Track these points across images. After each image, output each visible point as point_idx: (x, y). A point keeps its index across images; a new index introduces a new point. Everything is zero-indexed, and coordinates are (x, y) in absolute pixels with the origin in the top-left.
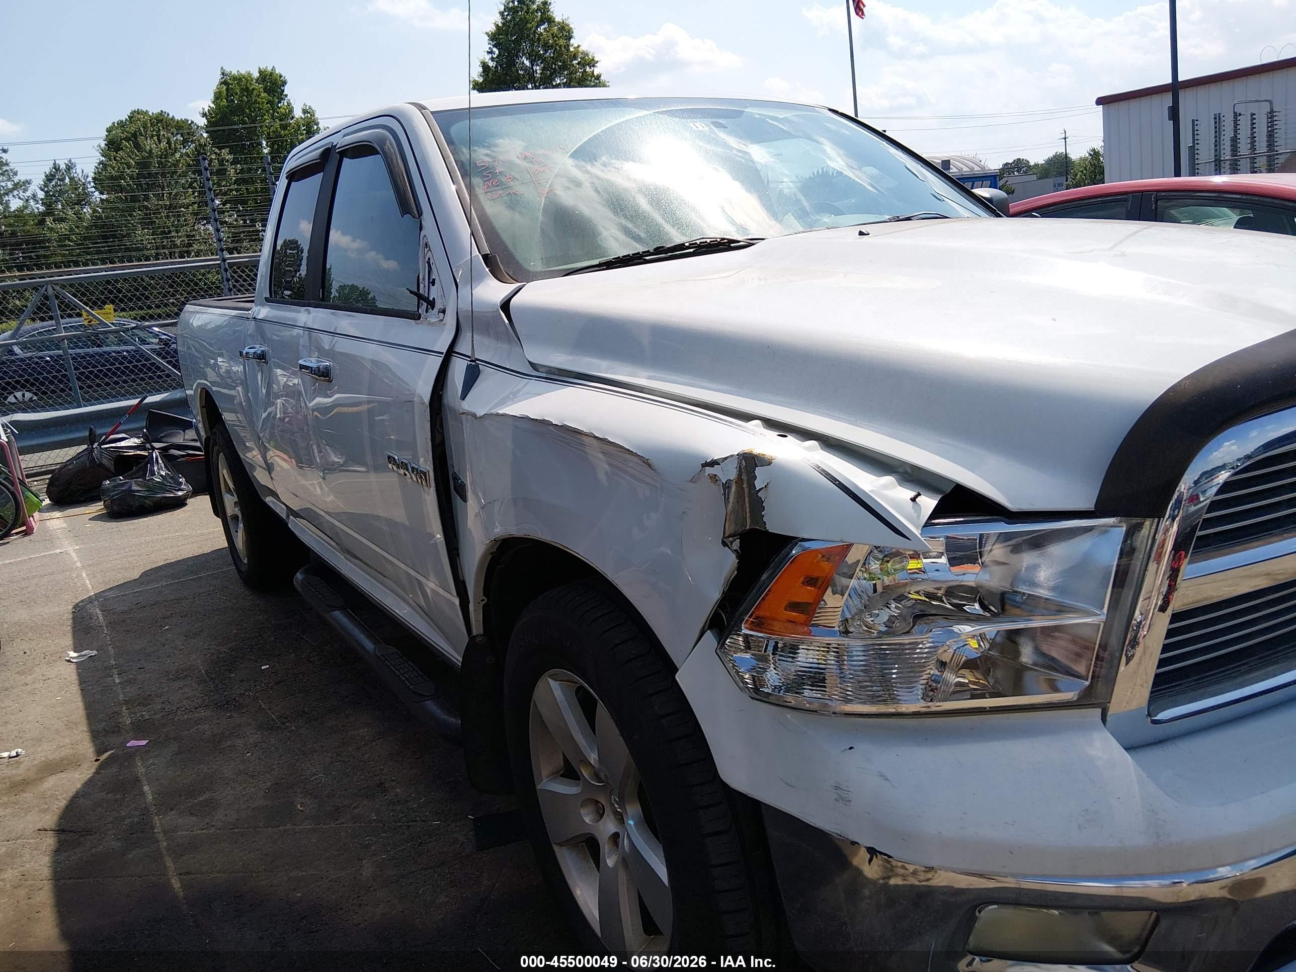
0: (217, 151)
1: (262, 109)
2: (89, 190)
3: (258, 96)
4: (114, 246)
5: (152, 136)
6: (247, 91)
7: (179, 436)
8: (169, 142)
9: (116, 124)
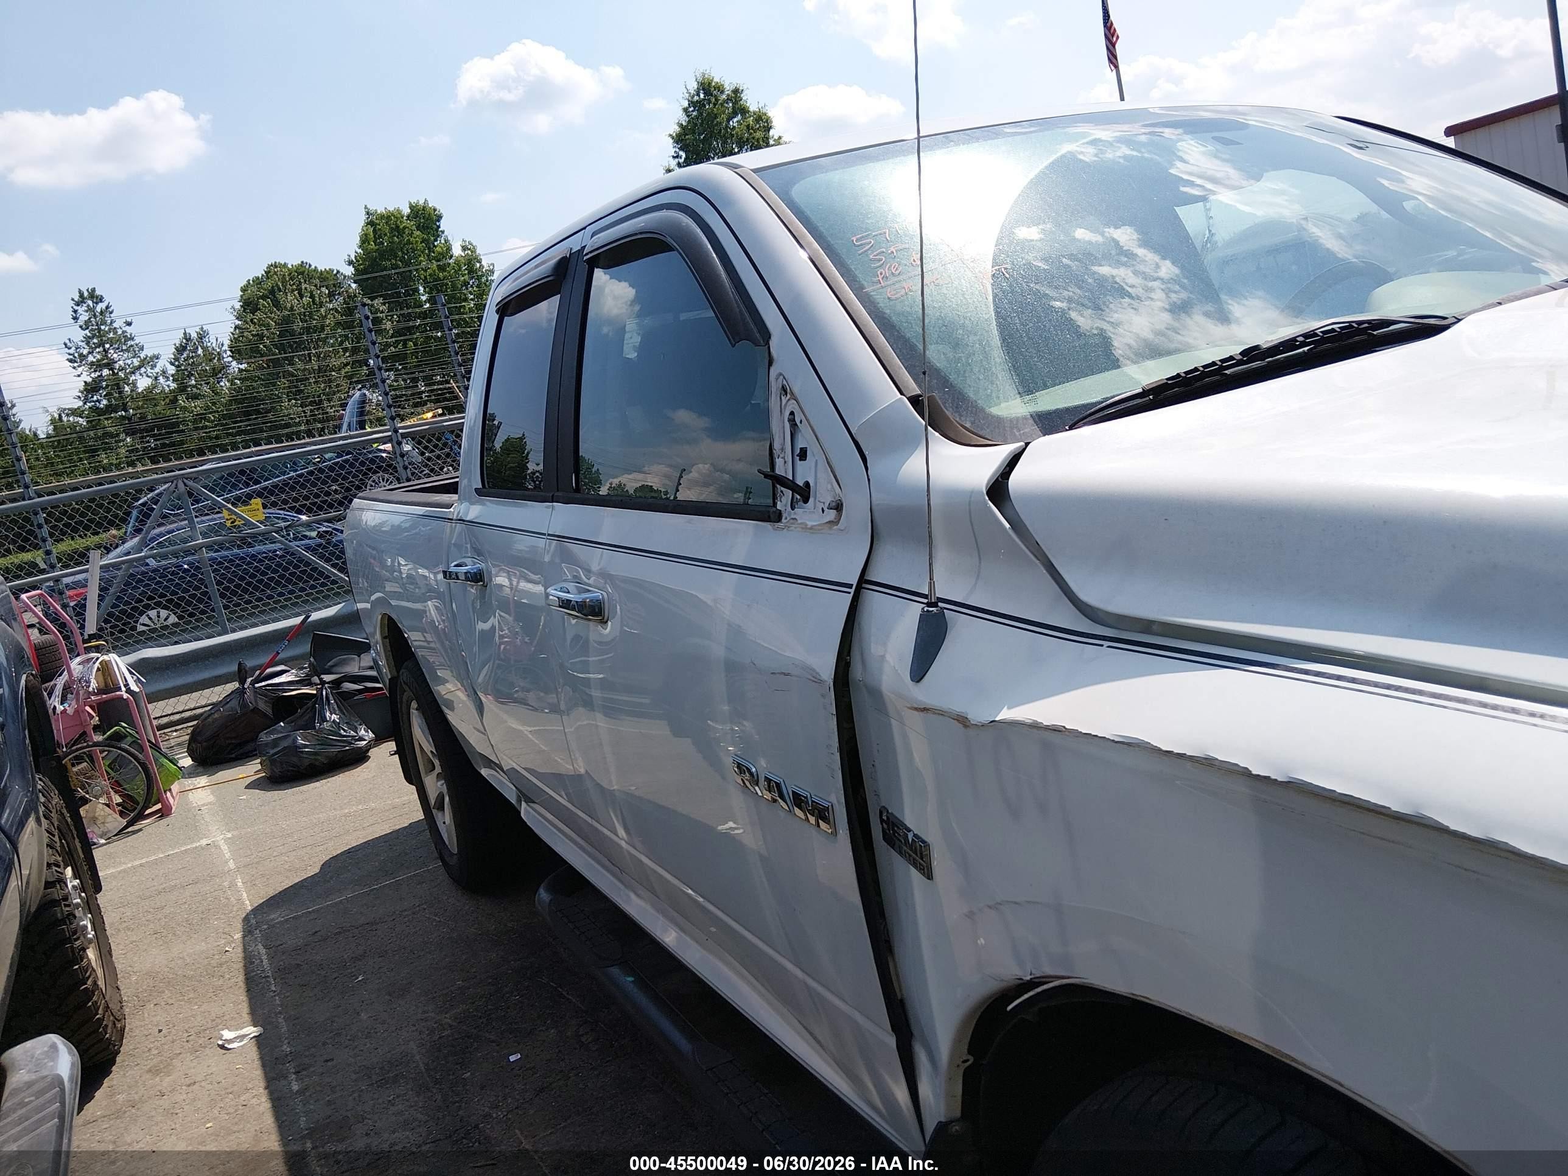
0: (369, 302)
1: (417, 250)
2: (225, 360)
3: (411, 234)
4: (259, 424)
5: (293, 291)
6: (398, 230)
7: (353, 663)
8: (312, 296)
9: (251, 282)
